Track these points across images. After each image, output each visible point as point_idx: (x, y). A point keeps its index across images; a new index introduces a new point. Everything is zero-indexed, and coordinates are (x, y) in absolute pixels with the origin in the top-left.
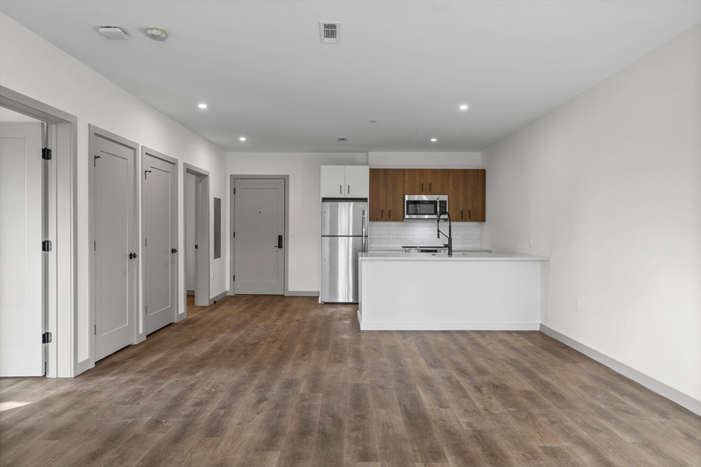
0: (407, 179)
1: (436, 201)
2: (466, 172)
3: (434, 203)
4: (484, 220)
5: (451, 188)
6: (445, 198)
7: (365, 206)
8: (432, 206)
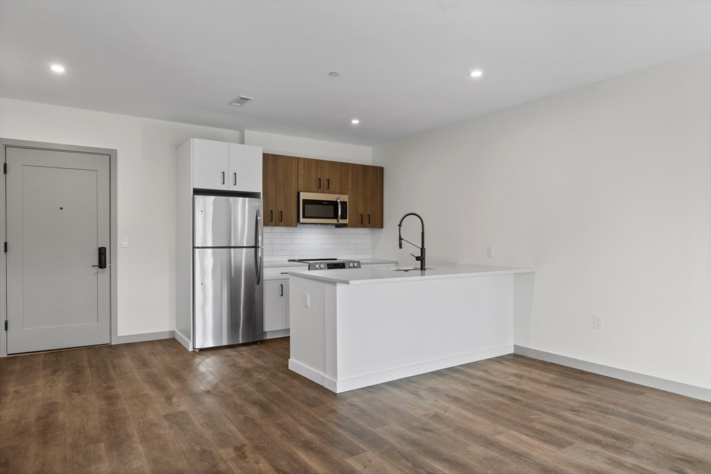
0: (301, 172)
1: (336, 202)
2: (365, 168)
3: (335, 204)
4: (382, 227)
5: (350, 186)
6: (345, 198)
7: (258, 203)
8: (331, 208)
